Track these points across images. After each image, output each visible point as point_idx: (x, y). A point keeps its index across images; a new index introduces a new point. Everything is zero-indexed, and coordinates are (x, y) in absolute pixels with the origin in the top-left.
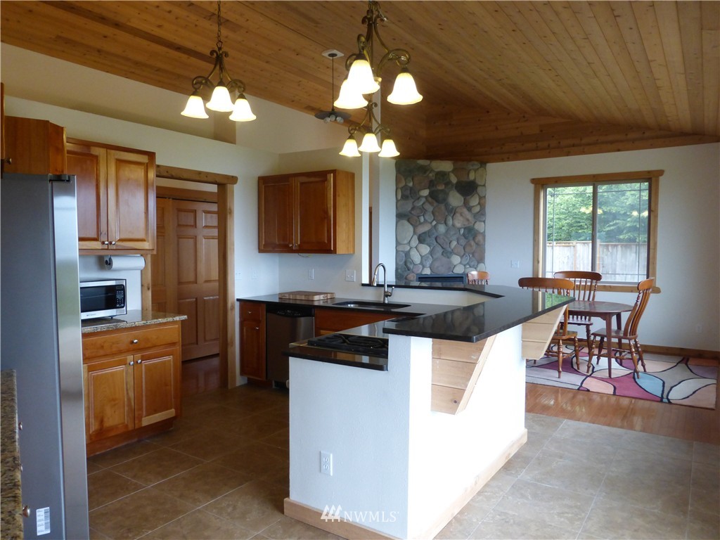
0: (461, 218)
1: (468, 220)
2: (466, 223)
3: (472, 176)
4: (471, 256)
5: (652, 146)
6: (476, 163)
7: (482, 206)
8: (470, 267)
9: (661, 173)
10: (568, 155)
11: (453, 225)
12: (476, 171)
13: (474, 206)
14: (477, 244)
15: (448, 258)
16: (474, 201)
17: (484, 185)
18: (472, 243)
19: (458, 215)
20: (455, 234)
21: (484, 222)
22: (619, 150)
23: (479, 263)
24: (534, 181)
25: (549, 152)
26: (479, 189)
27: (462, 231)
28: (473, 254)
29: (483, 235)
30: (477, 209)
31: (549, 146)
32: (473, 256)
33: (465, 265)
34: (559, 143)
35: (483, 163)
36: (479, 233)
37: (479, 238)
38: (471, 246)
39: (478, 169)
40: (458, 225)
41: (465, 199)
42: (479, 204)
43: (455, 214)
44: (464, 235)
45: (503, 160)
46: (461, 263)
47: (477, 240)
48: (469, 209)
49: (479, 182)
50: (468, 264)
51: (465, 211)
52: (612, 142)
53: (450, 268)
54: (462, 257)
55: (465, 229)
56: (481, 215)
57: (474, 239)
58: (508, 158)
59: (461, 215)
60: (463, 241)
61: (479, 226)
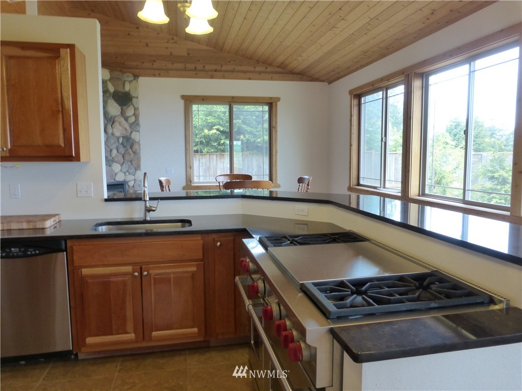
0: (120, 128)
1: (126, 129)
2: (124, 132)
3: (127, 88)
4: (129, 163)
5: (272, 79)
6: (130, 75)
7: (136, 115)
8: (129, 174)
9: (278, 99)
10: (211, 78)
11: (113, 134)
12: (130, 82)
13: (129, 117)
14: (135, 153)
15: (110, 166)
16: (130, 112)
17: (137, 97)
18: (130, 151)
19: (116, 124)
20: (115, 143)
21: (139, 131)
22: (250, 79)
23: (136, 169)
24: (183, 97)
25: (196, 74)
26: (134, 100)
27: (121, 140)
28: (131, 162)
29: (139, 143)
30: (132, 119)
31: (196, 67)
32: (131, 164)
33: (125, 173)
34: (204, 67)
35: (136, 77)
36: (136, 142)
37: (136, 147)
38: (130, 154)
39: (131, 81)
40: (117, 134)
41: (122, 109)
42: (134, 114)
43: (113, 123)
44: (122, 144)
45: (154, 75)
46: (121, 171)
47: (134, 149)
48: (126, 119)
49: (133, 94)
50: (127, 171)
51: (122, 120)
52: (245, 72)
53: (112, 176)
54: (122, 165)
55: (123, 137)
56: (135, 125)
57: (131, 147)
58: (159, 74)
59: (120, 124)
60: (122, 150)
61: (135, 136)
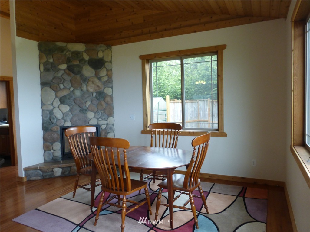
0: (93, 85)
1: (98, 86)
2: (97, 89)
3: (100, 55)
4: (102, 112)
5: (217, 27)
6: (102, 45)
7: (110, 77)
8: (102, 120)
9: (224, 47)
10: (162, 37)
11: (87, 90)
12: (103, 51)
13: (103, 77)
14: (107, 103)
15: (84, 114)
16: (103, 73)
17: (111, 62)
18: (103, 103)
19: (90, 83)
20: (89, 97)
21: (112, 88)
22: (195, 32)
23: (109, 116)
24: (141, 57)
25: (150, 36)
26: (106, 64)
27: (94, 95)
28: (104, 110)
29: (111, 97)
30: (106, 78)
31: (150, 31)
32: (104, 112)
33: (98, 119)
34: (156, 28)
35: (109, 46)
36: (108, 95)
37: (108, 99)
38: (101, 105)
39: (105, 50)
40: (91, 90)
41: (95, 72)
42: (107, 75)
43: (88, 82)
44: (96, 97)
45: (121, 43)
46: (95, 117)
47: (106, 101)
48: (100, 79)
49: (106, 59)
50: (100, 118)
51: (96, 80)
52: (190, 26)
53: (85, 121)
54: (95, 113)
55: (97, 93)
56: (109, 82)
57: (104, 100)
58: (125, 42)
59: (93, 83)
60: (96, 102)
61: (108, 91)
